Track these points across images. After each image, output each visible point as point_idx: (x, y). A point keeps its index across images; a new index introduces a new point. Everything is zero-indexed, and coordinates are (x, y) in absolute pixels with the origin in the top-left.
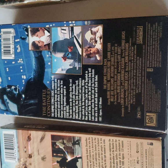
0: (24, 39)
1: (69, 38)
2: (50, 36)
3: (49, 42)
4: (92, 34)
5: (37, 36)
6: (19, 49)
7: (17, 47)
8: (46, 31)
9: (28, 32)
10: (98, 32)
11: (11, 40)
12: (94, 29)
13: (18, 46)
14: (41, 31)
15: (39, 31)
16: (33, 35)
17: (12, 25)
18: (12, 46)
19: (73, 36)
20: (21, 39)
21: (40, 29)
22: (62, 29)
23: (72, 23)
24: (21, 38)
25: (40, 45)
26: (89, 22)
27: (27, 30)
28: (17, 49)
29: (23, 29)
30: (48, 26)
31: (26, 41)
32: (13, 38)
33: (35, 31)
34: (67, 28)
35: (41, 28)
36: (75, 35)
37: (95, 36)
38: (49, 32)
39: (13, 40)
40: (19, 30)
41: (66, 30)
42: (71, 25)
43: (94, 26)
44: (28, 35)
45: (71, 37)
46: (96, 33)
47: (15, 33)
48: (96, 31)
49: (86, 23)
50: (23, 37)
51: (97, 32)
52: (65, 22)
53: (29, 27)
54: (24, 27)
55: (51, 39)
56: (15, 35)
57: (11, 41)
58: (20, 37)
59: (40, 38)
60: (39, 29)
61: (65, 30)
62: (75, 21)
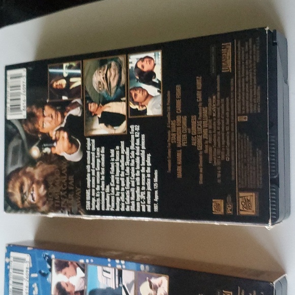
0: (45, 275)
1: (114, 288)
2: (85, 278)
3: (83, 289)
4: (151, 287)
5: (65, 274)
6: (36, 289)
7: (33, 286)
8: (79, 269)
9: (51, 265)
10: (162, 286)
11: (25, 272)
12: (155, 281)
13: (35, 285)
14: (71, 268)
15: (68, 266)
16: (59, 272)
17: (29, 249)
18: (26, 284)
19: (121, 285)
20: (39, 275)
21: (70, 263)
22: (104, 271)
23: (120, 264)
24: (40, 272)
25: (68, 289)
26: (147, 267)
27: (50, 262)
28: (34, 289)
29: (45, 258)
30: (82, 261)
31: (48, 279)
32: (29, 270)
33: (62, 266)
34: (112, 270)
35: (72, 263)
36: (124, 283)
37: (155, 292)
38: (83, 271)
39: (28, 273)
40: (38, 259)
41: (111, 273)
42: (119, 267)
43: (155, 274)
44: (50, 270)
45: (117, 286)
46: (157, 288)
47: (31, 263)
48: (157, 285)
49: (142, 267)
50: (43, 271)
51: (160, 286)
52: (109, 260)
53: (53, 256)
54: (46, 256)
55: (86, 284)
56: (31, 266)
57: (25, 275)
58: (38, 270)
59: (69, 278)
60: (68, 262)
61: (109, 273)
62: (125, 261)
